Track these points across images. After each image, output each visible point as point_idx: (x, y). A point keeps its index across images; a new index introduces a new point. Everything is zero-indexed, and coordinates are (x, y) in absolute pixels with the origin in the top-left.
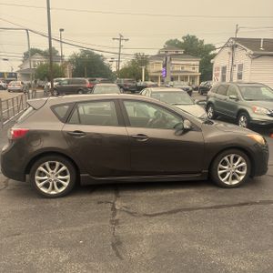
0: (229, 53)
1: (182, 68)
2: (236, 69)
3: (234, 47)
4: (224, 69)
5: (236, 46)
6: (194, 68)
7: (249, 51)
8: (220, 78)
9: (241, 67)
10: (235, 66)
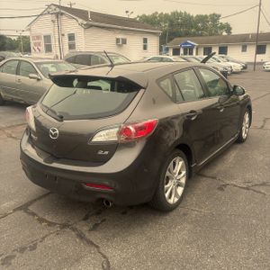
0: (53, 21)
2: (66, 38)
3: (57, 17)
4: (47, 38)
5: (62, 14)
8: (43, 48)
10: (63, 35)
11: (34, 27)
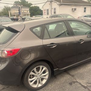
0: (49, 4)
1: (23, 11)
2: (53, 10)
3: (51, 2)
4: (48, 10)
5: (52, 1)
6: (27, 11)
7: (58, 3)
8: (46, 14)
9: (55, 9)
10: (52, 9)
11: (44, 7)
